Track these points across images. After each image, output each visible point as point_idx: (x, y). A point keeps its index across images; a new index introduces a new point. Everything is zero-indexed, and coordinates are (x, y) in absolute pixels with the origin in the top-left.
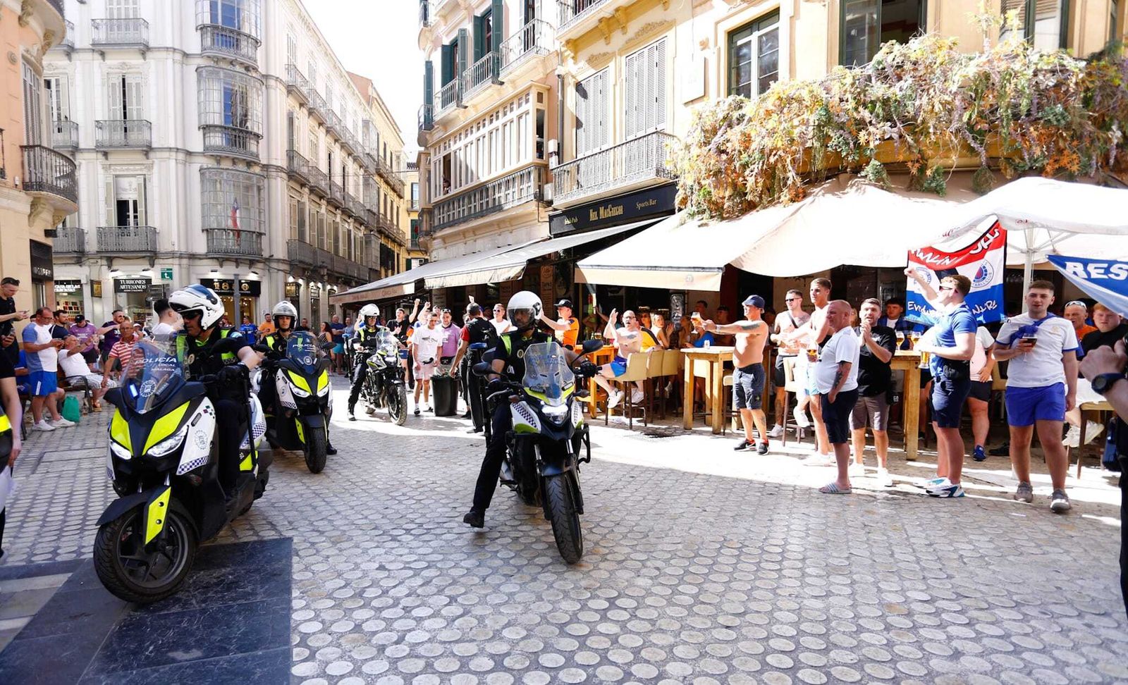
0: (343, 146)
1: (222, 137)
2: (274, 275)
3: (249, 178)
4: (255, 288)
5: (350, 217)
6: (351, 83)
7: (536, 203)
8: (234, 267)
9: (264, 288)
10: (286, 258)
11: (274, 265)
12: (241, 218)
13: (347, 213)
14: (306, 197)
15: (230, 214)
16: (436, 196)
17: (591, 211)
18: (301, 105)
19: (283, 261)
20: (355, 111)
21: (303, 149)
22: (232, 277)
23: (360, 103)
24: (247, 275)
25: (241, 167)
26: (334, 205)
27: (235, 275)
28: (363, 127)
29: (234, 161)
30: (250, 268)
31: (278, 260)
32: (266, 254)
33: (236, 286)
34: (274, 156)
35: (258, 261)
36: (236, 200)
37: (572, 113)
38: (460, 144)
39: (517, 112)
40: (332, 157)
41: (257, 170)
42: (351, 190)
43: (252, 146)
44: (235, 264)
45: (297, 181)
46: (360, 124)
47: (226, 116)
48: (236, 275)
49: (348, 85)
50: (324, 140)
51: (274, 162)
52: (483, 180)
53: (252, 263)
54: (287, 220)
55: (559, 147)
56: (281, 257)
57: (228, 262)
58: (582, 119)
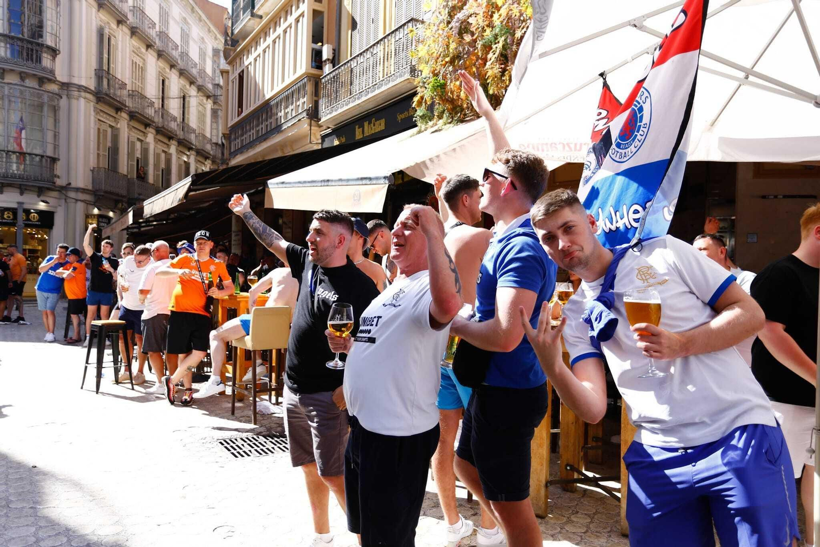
0: (182, 73)
1: (6, 48)
2: (72, 205)
3: (40, 96)
4: (46, 220)
5: (190, 149)
6: (197, 8)
7: (308, 121)
8: (19, 194)
9: (59, 220)
10: (90, 187)
11: (72, 194)
12: (26, 139)
13: (185, 145)
14: (123, 124)
15: (14, 134)
16: (232, 120)
17: (357, 127)
18: (119, 22)
19: (84, 191)
20: (203, 38)
21: (122, 70)
22: (14, 206)
23: (209, 31)
24: (36, 204)
25: (31, 83)
26: (165, 134)
27: (18, 203)
28: (214, 56)
29: (23, 76)
30: (39, 196)
31: (77, 190)
32: (60, 182)
33: (21, 216)
34: (76, 73)
35: (49, 189)
36: (21, 120)
37: (348, 12)
38: (251, 58)
39: (295, 14)
40: (167, 83)
41: (53, 88)
42: (193, 122)
43: (46, 61)
44: (18, 191)
45: (110, 105)
46: (210, 53)
47: (10, 24)
48: (20, 203)
49: (193, 9)
50: (152, 64)
51: (76, 81)
52: (267, 97)
53: (41, 191)
54: (93, 145)
55: (334, 53)
56: (81, 184)
57: (10, 189)
58: (358, 20)
